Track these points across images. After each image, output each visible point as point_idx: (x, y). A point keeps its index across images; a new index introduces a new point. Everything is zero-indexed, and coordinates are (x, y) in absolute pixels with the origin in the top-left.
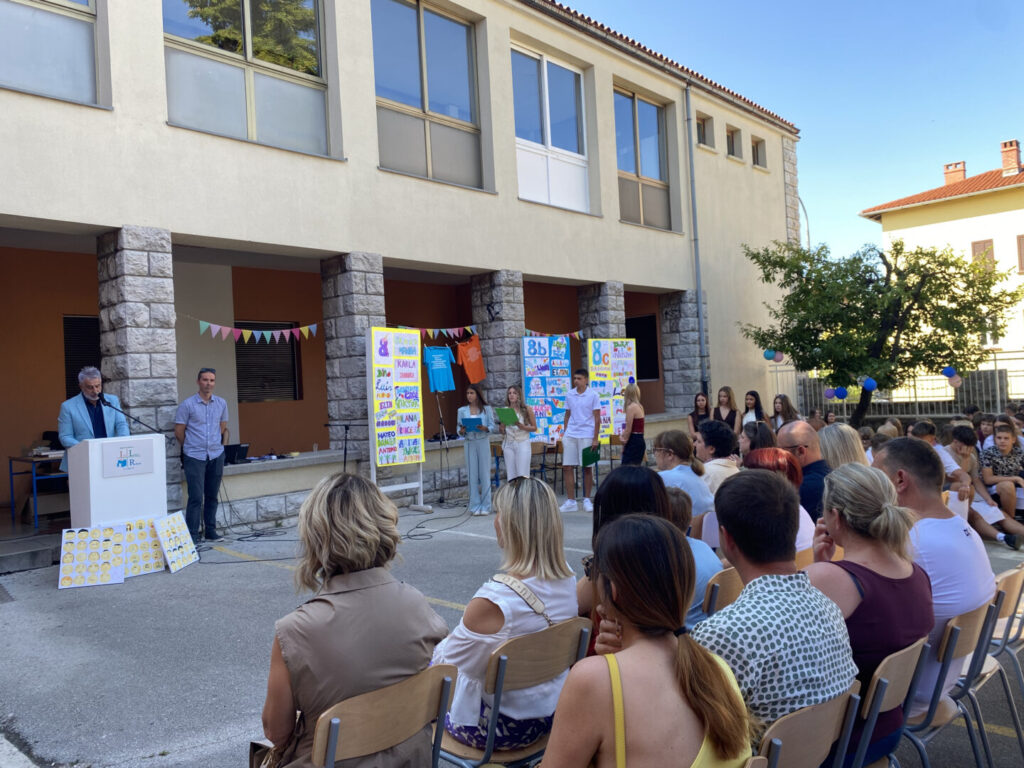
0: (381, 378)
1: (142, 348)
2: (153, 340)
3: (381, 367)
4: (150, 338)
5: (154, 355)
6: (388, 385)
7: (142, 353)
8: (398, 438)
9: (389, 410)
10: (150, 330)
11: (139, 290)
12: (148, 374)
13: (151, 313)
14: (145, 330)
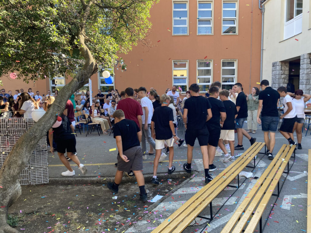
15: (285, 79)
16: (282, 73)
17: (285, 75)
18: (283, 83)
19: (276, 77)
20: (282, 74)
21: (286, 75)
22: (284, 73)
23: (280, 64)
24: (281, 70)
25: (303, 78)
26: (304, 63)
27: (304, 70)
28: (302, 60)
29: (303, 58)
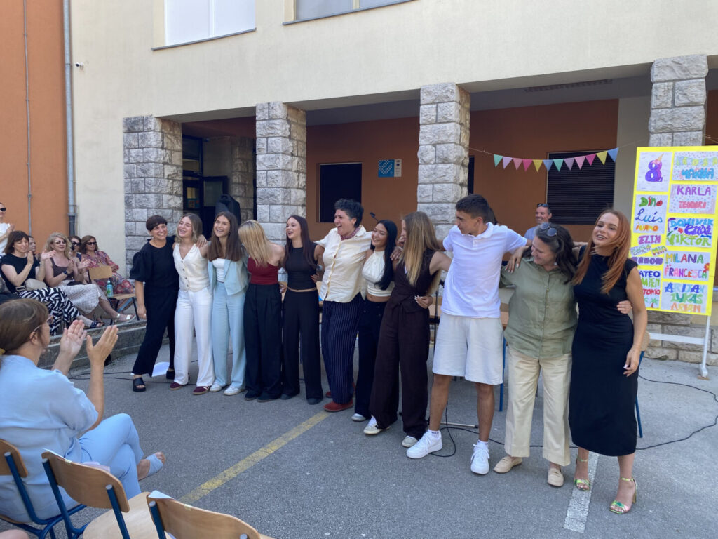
0: (646, 207)
1: (427, 180)
2: (435, 174)
3: (647, 194)
4: (432, 172)
5: (436, 186)
6: (657, 217)
7: (427, 184)
8: (665, 280)
9: (654, 246)
10: (434, 166)
11: (428, 135)
13: (437, 152)
14: (430, 166)
15: (174, 180)
16: (166, 161)
17: (175, 168)
18: (171, 194)
19: (145, 172)
20: (164, 164)
21: (177, 166)
22: (170, 160)
23: (158, 128)
24: (163, 148)
25: (273, 182)
26: (273, 131)
27: (273, 155)
28: (264, 122)
29: (269, 116)
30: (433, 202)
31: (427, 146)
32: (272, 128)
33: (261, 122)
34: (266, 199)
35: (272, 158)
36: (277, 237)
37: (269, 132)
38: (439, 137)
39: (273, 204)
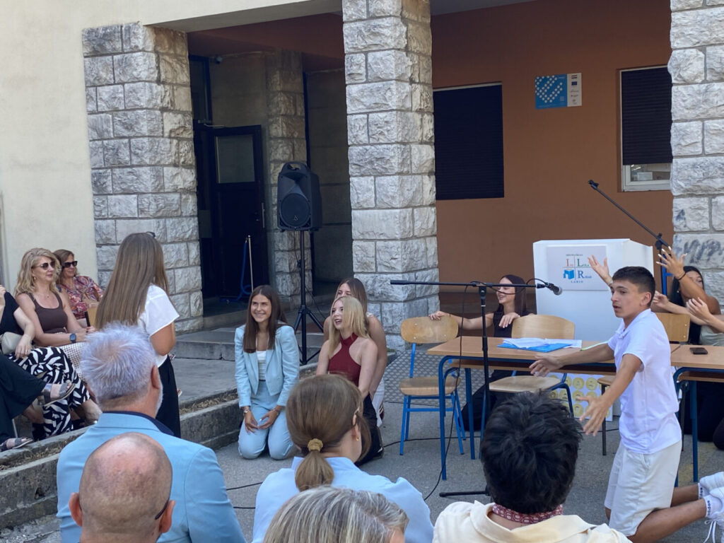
1: (691, 114)
2: (706, 101)
4: (700, 98)
5: (708, 123)
7: (691, 121)
10: (703, 87)
11: (688, 31)
12: (699, 150)
13: (707, 61)
14: (696, 87)
15: (180, 139)
16: (165, 104)
17: (180, 116)
18: (175, 165)
19: (129, 127)
20: (163, 110)
21: (184, 113)
22: (172, 103)
23: (150, 45)
24: (159, 81)
25: (381, 133)
26: (377, 40)
27: (380, 85)
28: (359, 24)
29: (368, 12)
30: (704, 154)
31: (687, 51)
32: (375, 34)
33: (353, 25)
34: (369, 167)
35: (378, 90)
36: (390, 234)
37: (369, 41)
38: (712, 31)
39: (382, 174)
